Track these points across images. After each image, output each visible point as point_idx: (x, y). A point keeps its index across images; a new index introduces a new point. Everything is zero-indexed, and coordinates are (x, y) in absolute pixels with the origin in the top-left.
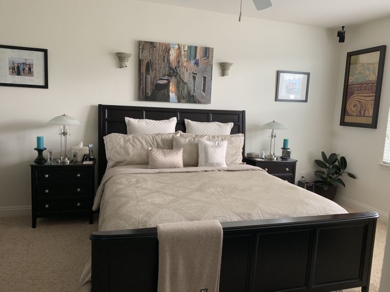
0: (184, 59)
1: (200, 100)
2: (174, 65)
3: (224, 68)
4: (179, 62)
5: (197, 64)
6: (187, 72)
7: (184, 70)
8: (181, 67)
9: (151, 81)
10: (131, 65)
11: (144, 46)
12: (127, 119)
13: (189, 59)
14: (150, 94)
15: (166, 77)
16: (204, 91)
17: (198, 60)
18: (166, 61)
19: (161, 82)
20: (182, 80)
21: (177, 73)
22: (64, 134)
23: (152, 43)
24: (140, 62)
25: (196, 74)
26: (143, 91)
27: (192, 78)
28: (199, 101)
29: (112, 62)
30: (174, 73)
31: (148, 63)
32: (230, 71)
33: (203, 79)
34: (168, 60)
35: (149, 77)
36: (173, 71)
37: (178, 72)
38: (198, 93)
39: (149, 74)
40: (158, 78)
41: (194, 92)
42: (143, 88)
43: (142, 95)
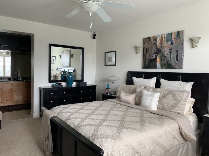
0: (164, 42)
1: (175, 66)
2: (159, 47)
4: (161, 45)
5: (172, 43)
6: (166, 50)
7: (165, 49)
8: (163, 47)
9: (148, 58)
13: (167, 41)
14: (147, 65)
15: (155, 55)
16: (177, 60)
17: (173, 40)
19: (153, 58)
21: (161, 51)
22: (113, 83)
23: (149, 38)
24: (144, 48)
25: (172, 50)
26: (144, 64)
27: (169, 53)
28: (173, 67)
29: (133, 51)
31: (147, 49)
33: (176, 52)
34: (156, 45)
35: (147, 56)
36: (159, 50)
37: (161, 50)
38: (173, 62)
39: (147, 54)
40: (151, 56)
41: (171, 62)
42: (144, 62)
43: (145, 67)
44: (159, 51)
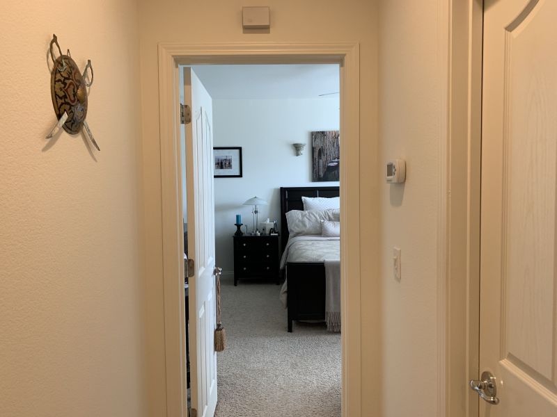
10: (305, 153)
11: (316, 136)
12: (303, 198)
14: (322, 175)
18: (335, 146)
19: (332, 164)
22: (256, 212)
23: (323, 132)
24: (313, 149)
26: (316, 174)
29: (290, 152)
31: (320, 150)
35: (321, 161)
39: (321, 158)
40: (328, 161)
42: (316, 171)
43: (316, 178)
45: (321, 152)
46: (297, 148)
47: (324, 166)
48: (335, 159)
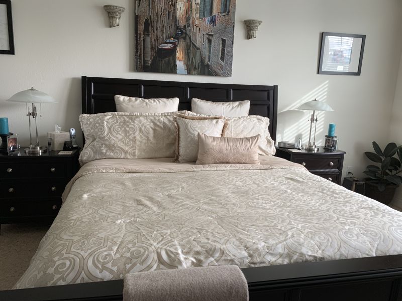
0: (196, 15)
1: (218, 71)
2: (182, 23)
3: (250, 27)
4: (188, 19)
5: (213, 21)
6: (200, 32)
7: (195, 30)
8: (191, 26)
9: (152, 46)
10: (124, 22)
13: (203, 15)
14: (150, 62)
15: (172, 40)
16: (222, 58)
17: (215, 16)
18: (171, 18)
19: (165, 46)
20: (193, 43)
21: (186, 34)
24: (136, 19)
25: (212, 35)
26: (140, 59)
27: (206, 41)
28: (215, 72)
29: (97, 20)
30: (182, 34)
31: (147, 21)
32: (259, 33)
33: (221, 42)
34: (175, 16)
35: (148, 40)
36: (181, 31)
37: (188, 32)
38: (215, 61)
39: (148, 35)
40: (160, 41)
41: (209, 61)
42: (140, 54)
43: (140, 64)
44: (181, 33)
45: (148, 25)
46: (110, 14)
47: (153, 48)
48: (169, 38)
